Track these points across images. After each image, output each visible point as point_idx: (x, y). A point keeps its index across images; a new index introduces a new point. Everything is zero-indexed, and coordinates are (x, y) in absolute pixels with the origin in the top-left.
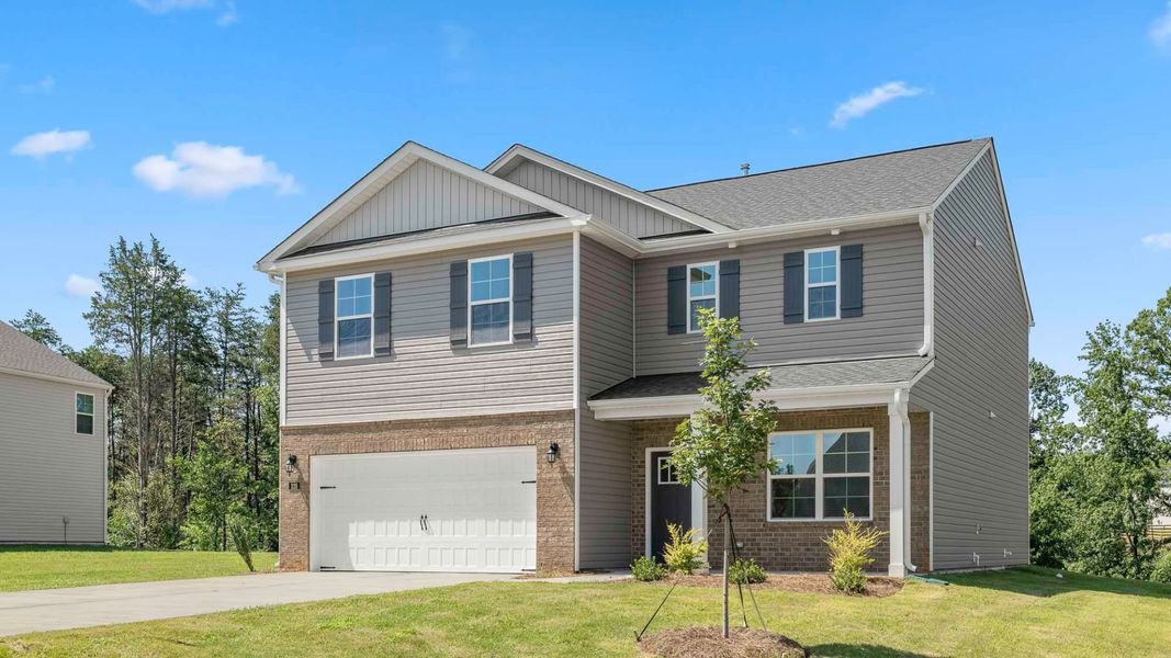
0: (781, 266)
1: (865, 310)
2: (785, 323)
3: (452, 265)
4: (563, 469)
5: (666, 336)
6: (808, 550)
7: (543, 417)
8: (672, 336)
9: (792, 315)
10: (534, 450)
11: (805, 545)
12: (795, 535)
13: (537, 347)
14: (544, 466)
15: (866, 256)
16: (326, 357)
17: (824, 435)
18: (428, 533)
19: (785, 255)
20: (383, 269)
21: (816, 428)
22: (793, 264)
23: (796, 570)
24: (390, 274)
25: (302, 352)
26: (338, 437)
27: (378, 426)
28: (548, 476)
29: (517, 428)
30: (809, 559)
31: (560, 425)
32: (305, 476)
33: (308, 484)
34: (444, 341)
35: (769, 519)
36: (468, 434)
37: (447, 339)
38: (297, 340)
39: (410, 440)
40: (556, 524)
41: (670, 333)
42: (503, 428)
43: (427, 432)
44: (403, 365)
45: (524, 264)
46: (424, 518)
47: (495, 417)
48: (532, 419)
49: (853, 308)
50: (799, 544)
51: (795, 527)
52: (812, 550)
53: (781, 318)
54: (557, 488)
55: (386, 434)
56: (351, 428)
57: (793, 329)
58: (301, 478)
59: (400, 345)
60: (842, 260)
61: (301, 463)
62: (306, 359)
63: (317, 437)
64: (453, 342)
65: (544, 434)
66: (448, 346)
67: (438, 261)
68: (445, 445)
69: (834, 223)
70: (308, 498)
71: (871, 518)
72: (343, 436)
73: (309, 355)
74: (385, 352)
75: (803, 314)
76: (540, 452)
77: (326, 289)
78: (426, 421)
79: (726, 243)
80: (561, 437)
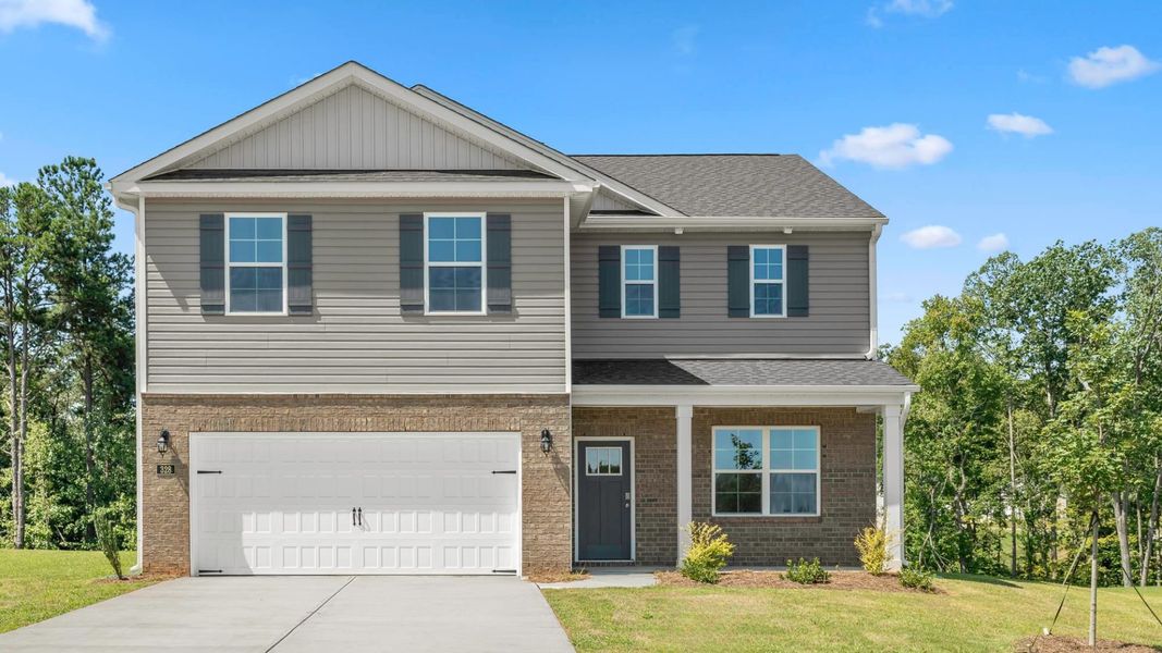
0: (725, 258)
1: (811, 311)
2: (730, 316)
3: (401, 216)
4: (556, 460)
5: (597, 319)
6: (757, 545)
7: (530, 401)
8: (603, 320)
9: (737, 308)
10: (518, 437)
11: (753, 540)
12: (744, 530)
13: (517, 321)
14: (532, 455)
15: (811, 258)
16: (212, 310)
17: (771, 431)
18: (364, 529)
19: (729, 248)
20: (300, 210)
21: (764, 424)
22: (737, 258)
23: (745, 565)
24: (310, 217)
25: (174, 301)
26: (235, 411)
27: (297, 401)
28: (536, 467)
29: (495, 411)
30: (758, 554)
31: (552, 411)
32: (181, 457)
33: (186, 467)
34: (391, 304)
35: (714, 514)
36: (428, 416)
37: (397, 302)
38: (164, 284)
39: (346, 419)
40: (548, 519)
41: (601, 316)
42: (478, 410)
43: (370, 410)
44: (329, 328)
45: (500, 226)
46: (357, 513)
47: (467, 397)
48: (517, 401)
49: (799, 308)
50: (748, 540)
51: (744, 522)
52: (761, 545)
53: (726, 311)
54: (548, 481)
55: (312, 410)
56: (255, 401)
57: (738, 323)
58: (176, 459)
59: (325, 302)
60: (788, 259)
61: (176, 442)
62: (179, 310)
63: (201, 409)
64: (404, 307)
65: (532, 419)
66: (398, 311)
67: (381, 209)
68: (395, 427)
69: (788, 222)
70: (187, 484)
71: (818, 514)
72: (243, 409)
73: (185, 307)
74: (303, 310)
75: (749, 309)
76: (526, 440)
77: (210, 227)
78: (372, 397)
79: (673, 229)
80: (553, 424)
